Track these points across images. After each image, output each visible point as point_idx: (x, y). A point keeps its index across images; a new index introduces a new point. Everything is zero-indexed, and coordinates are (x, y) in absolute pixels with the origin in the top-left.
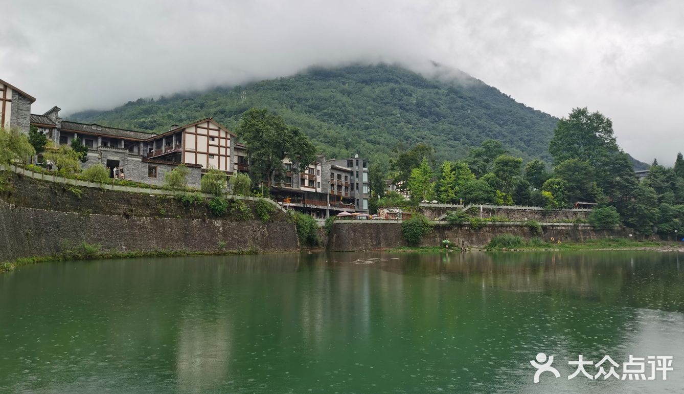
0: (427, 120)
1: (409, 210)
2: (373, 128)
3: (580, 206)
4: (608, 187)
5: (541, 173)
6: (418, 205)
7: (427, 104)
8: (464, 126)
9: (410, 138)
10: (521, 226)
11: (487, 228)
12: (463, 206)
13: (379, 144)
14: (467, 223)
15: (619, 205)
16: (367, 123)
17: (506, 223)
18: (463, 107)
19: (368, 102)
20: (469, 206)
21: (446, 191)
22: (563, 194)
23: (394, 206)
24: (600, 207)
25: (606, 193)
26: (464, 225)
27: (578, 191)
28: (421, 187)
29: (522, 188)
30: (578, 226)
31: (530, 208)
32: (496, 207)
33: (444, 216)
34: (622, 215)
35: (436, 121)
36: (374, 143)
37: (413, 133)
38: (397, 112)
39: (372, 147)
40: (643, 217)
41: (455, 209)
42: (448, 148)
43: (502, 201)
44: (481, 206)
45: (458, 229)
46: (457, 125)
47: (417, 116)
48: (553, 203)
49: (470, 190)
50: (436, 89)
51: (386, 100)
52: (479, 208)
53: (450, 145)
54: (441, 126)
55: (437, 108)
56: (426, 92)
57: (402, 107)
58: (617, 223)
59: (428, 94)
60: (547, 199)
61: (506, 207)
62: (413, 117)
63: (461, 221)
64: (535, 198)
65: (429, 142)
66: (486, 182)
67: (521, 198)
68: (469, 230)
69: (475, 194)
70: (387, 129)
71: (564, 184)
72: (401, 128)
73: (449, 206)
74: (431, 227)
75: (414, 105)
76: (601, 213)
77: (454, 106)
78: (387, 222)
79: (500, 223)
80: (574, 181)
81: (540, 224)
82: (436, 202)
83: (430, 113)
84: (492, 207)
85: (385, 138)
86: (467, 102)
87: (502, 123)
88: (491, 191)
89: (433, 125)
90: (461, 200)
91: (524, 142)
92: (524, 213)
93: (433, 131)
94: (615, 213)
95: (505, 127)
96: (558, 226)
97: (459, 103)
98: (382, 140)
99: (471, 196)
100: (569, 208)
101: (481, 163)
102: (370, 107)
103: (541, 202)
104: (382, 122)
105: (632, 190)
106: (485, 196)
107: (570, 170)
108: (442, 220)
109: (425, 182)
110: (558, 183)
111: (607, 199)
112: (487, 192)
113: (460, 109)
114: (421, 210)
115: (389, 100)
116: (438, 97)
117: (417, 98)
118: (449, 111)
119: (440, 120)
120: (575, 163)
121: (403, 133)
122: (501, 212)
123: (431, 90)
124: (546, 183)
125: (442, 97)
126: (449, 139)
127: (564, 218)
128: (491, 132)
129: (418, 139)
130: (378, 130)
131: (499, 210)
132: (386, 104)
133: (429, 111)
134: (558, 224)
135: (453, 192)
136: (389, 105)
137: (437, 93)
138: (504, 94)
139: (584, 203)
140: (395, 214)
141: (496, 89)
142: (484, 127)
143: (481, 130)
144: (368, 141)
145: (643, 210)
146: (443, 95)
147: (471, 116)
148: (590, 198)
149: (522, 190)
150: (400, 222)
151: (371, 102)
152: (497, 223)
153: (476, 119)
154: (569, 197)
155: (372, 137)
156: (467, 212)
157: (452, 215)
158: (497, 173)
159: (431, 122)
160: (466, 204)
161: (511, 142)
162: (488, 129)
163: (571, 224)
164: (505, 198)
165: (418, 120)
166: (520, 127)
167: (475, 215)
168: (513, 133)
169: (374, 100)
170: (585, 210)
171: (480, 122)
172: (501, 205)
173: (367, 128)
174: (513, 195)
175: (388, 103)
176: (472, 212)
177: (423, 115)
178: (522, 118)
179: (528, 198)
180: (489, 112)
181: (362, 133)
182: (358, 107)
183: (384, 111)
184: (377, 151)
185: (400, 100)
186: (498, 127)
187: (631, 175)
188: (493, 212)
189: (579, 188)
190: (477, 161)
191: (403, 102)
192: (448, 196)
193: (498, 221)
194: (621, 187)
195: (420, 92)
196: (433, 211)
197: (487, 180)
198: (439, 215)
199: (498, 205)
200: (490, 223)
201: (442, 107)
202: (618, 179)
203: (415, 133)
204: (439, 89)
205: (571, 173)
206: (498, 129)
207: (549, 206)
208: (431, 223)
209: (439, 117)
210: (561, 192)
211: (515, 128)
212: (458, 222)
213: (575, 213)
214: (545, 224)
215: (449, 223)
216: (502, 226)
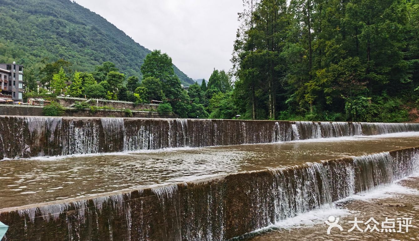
0: (76, 45)
1: (49, 100)
2: (36, 45)
3: (153, 102)
4: (169, 93)
5: (136, 83)
6: (55, 97)
7: (77, 34)
8: (102, 52)
9: (64, 55)
10: (121, 112)
11: (101, 113)
12: (87, 99)
13: (40, 57)
14: (88, 109)
15: (173, 103)
16: (31, 41)
17: (112, 110)
18: (101, 40)
19: (33, 26)
20: (90, 100)
21: (76, 90)
22: (145, 95)
23: (39, 97)
24: (163, 103)
25: (166, 96)
26: (86, 110)
27: (153, 95)
28: (59, 86)
29: (123, 90)
30: (152, 113)
31: (127, 102)
32: (107, 101)
33: (73, 104)
34: (174, 108)
35: (82, 47)
36: (36, 56)
37: (66, 52)
38: (54, 36)
39: (34, 58)
40: (184, 109)
41: (81, 101)
42: (91, 65)
43: (111, 97)
44: (98, 100)
45: (82, 113)
46: (97, 51)
47: (70, 41)
48: (140, 100)
49: (92, 90)
50: (84, 26)
51: (46, 28)
52: (96, 101)
53: (92, 63)
54: (86, 50)
55: (84, 38)
56: (76, 26)
57: (59, 34)
58: (171, 112)
59: (78, 28)
60: (136, 97)
61: (113, 101)
62: (66, 42)
63: (84, 108)
64: (130, 97)
65: (77, 60)
66: (102, 86)
67: (122, 96)
68: (89, 113)
69: (95, 92)
70: (47, 47)
71: (146, 90)
72: (57, 48)
73: (77, 98)
74: (64, 110)
75: (67, 34)
76: (163, 107)
77: (96, 38)
78: (33, 106)
79: (109, 110)
80: (151, 89)
81: (131, 111)
82: (69, 96)
83: (79, 41)
84: (105, 100)
85: (45, 53)
86: (104, 37)
87: (126, 53)
88: (105, 91)
89: (81, 49)
90: (86, 96)
91: (138, 66)
92: (123, 105)
93: (81, 53)
94: (170, 107)
95: (128, 56)
96: (141, 113)
97: (99, 37)
98: (42, 54)
99: (92, 94)
100: (148, 103)
101: (102, 75)
102: (34, 31)
103: (133, 99)
104: (43, 43)
105: (179, 95)
106: (100, 94)
107: (149, 83)
108: (72, 107)
109: (61, 83)
110: (143, 90)
111: (167, 99)
112: (102, 92)
113: (99, 41)
114: (58, 101)
115: (48, 28)
116: (85, 31)
117: (70, 29)
118: (92, 41)
119: (85, 46)
120: (152, 79)
121: (58, 52)
122: (110, 103)
123: (80, 25)
124: (137, 89)
125: (88, 31)
126: (91, 59)
127: (145, 109)
128: (119, 58)
129: (70, 57)
130: (39, 47)
131: (108, 103)
132: (46, 30)
133: (78, 39)
134: (141, 112)
135: (81, 90)
136: (48, 31)
137: (84, 28)
138: (128, 36)
139: (156, 101)
140: (38, 102)
141: (123, 32)
142: (114, 54)
143: (112, 56)
144: (31, 54)
145: (183, 106)
146: (88, 30)
147: (106, 46)
148: (159, 98)
149: (123, 92)
150: (42, 107)
151: (35, 27)
152: (107, 110)
153: (110, 49)
154: (148, 97)
155: (34, 52)
156: (89, 103)
157: (78, 104)
158: (109, 81)
159: (79, 47)
160: (89, 98)
161: (131, 66)
162: (117, 56)
163: (148, 112)
164: (113, 96)
165: (70, 44)
166: (136, 57)
167: (94, 105)
168: (132, 60)
169: (37, 26)
170: (156, 105)
171: (112, 51)
172: (110, 100)
173: (31, 45)
174: (118, 94)
175: (48, 30)
176: (92, 103)
177: (74, 41)
178: (137, 52)
179: (126, 97)
180: (118, 45)
181: (27, 48)
182: (25, 29)
183: (45, 35)
184: (38, 62)
185: (57, 29)
186: (123, 55)
187: (179, 88)
188: (105, 103)
189: (154, 93)
190: (99, 74)
191: (59, 30)
192: (77, 93)
193: (107, 109)
194: (175, 94)
195: (73, 25)
196: (66, 102)
197: (103, 85)
198: (71, 103)
199: (109, 100)
200: (102, 110)
201: (87, 38)
202: (173, 89)
203: (67, 53)
204: (86, 26)
205: (150, 84)
206: (123, 56)
207: (137, 102)
208: (64, 108)
209: (85, 44)
210: (145, 94)
211: (133, 57)
212: (82, 108)
213: (151, 106)
214: (134, 111)
215: (76, 109)
216: (109, 112)
